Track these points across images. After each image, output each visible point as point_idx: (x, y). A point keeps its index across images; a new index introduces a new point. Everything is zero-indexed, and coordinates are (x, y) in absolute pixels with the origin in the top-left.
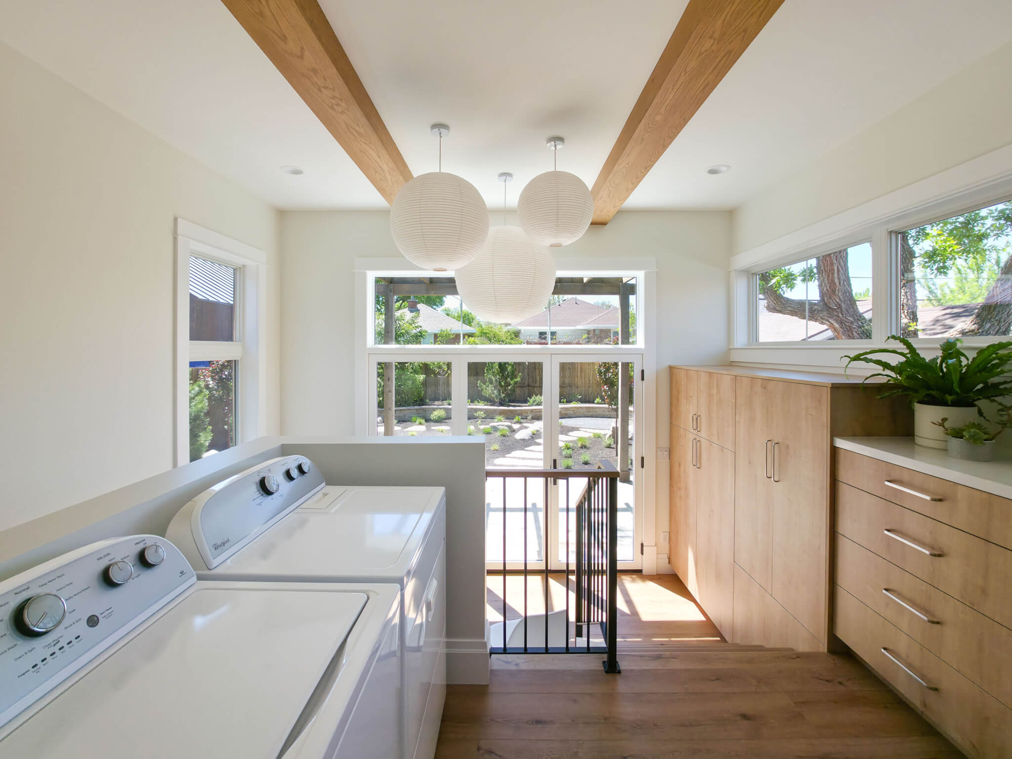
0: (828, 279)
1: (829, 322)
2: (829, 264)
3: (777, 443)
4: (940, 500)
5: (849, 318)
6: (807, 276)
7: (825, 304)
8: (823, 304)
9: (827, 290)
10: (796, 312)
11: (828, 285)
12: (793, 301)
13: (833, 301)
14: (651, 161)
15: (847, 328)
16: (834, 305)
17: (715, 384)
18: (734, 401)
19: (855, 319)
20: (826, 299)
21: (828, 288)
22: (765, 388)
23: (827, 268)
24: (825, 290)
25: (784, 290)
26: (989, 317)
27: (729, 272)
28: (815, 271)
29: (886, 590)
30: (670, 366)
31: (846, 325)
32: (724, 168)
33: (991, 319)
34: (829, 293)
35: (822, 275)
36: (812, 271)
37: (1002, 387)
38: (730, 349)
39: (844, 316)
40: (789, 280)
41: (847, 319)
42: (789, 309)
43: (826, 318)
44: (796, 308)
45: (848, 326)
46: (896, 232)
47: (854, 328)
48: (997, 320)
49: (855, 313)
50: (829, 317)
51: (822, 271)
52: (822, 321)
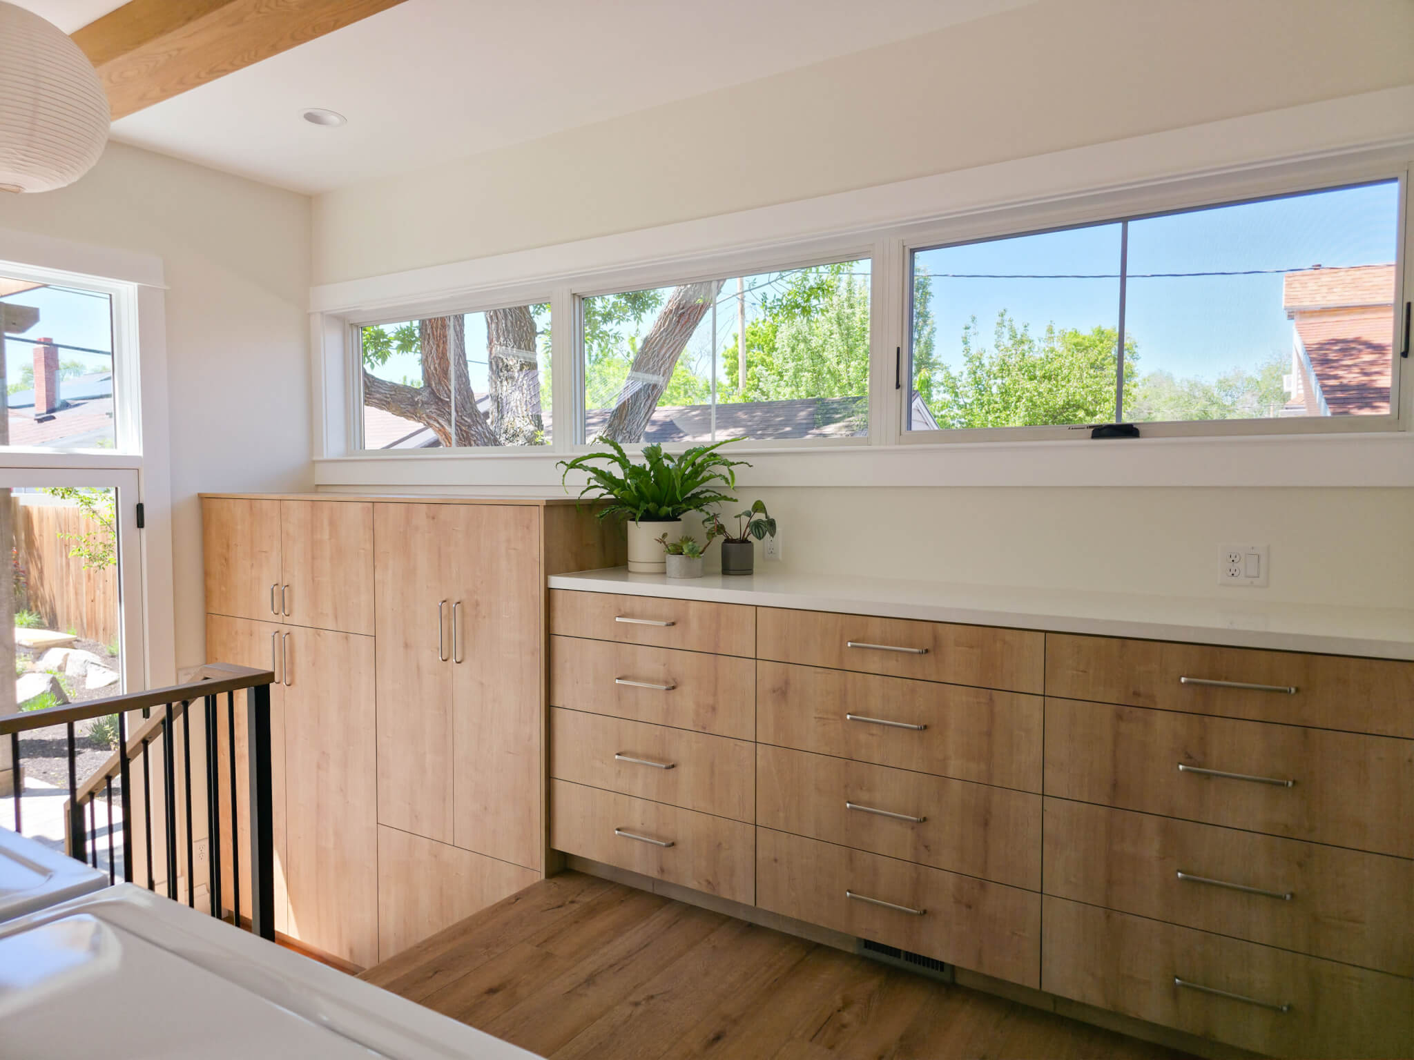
0: (437, 350)
1: (439, 423)
2: (439, 326)
3: (459, 603)
4: (673, 624)
5: (466, 419)
6: (406, 343)
7: (433, 392)
8: (430, 393)
9: (435, 369)
10: (389, 403)
11: (437, 362)
12: (383, 382)
13: (443, 389)
14: (231, 64)
15: (463, 435)
16: (445, 395)
17: (326, 522)
18: (369, 546)
19: (473, 421)
20: (434, 385)
21: (437, 365)
22: (433, 518)
23: (437, 331)
24: (432, 368)
25: (373, 361)
26: (621, 427)
27: (309, 315)
28: (417, 333)
29: (618, 754)
30: (199, 494)
31: (461, 430)
32: (334, 119)
33: (622, 429)
34: (437, 375)
35: (429, 342)
36: (412, 334)
37: (702, 496)
38: (314, 462)
39: (460, 414)
40: (380, 344)
41: (464, 419)
42: (378, 396)
43: (434, 415)
44: (388, 396)
45: (465, 431)
46: (579, 296)
47: (472, 435)
48: (628, 432)
49: (473, 411)
50: (438, 415)
51: (429, 335)
52: (429, 420)
